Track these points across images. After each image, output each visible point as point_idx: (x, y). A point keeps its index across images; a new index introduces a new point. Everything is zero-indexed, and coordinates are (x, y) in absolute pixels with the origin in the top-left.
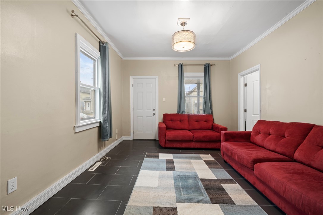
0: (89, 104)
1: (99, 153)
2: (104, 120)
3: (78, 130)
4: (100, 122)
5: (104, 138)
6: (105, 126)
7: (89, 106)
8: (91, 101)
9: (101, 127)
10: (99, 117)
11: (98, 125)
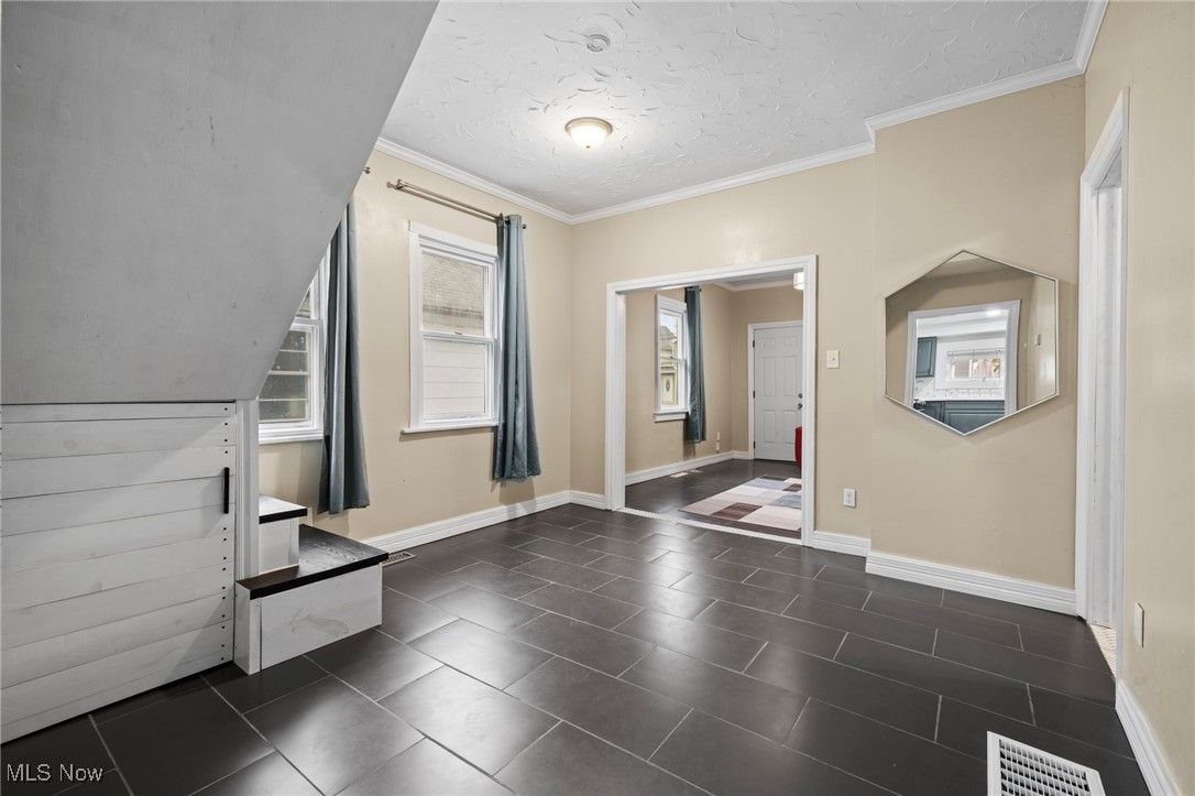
0: (668, 383)
1: (685, 460)
2: (693, 411)
3: (659, 419)
4: (687, 413)
5: (692, 439)
6: (694, 420)
7: (668, 389)
8: (673, 374)
9: (688, 421)
10: (683, 405)
11: (683, 417)
